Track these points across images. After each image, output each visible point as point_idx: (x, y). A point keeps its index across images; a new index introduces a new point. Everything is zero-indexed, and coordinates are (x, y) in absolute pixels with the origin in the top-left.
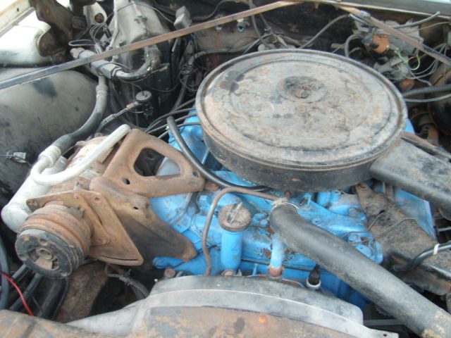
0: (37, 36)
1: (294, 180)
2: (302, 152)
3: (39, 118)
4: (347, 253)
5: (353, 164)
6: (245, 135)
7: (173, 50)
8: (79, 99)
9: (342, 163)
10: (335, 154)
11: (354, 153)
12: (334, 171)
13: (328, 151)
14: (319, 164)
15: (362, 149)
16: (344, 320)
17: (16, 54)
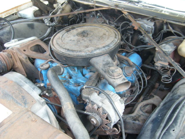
0: (34, 11)
1: (64, 59)
2: (67, 50)
3: (25, 34)
4: (53, 78)
5: (79, 57)
6: (57, 43)
7: (70, 20)
8: (42, 32)
9: (75, 56)
10: (76, 53)
11: (83, 54)
12: (73, 58)
13: (74, 52)
14: (69, 54)
15: (86, 53)
16: (33, 91)
17: (27, 15)
